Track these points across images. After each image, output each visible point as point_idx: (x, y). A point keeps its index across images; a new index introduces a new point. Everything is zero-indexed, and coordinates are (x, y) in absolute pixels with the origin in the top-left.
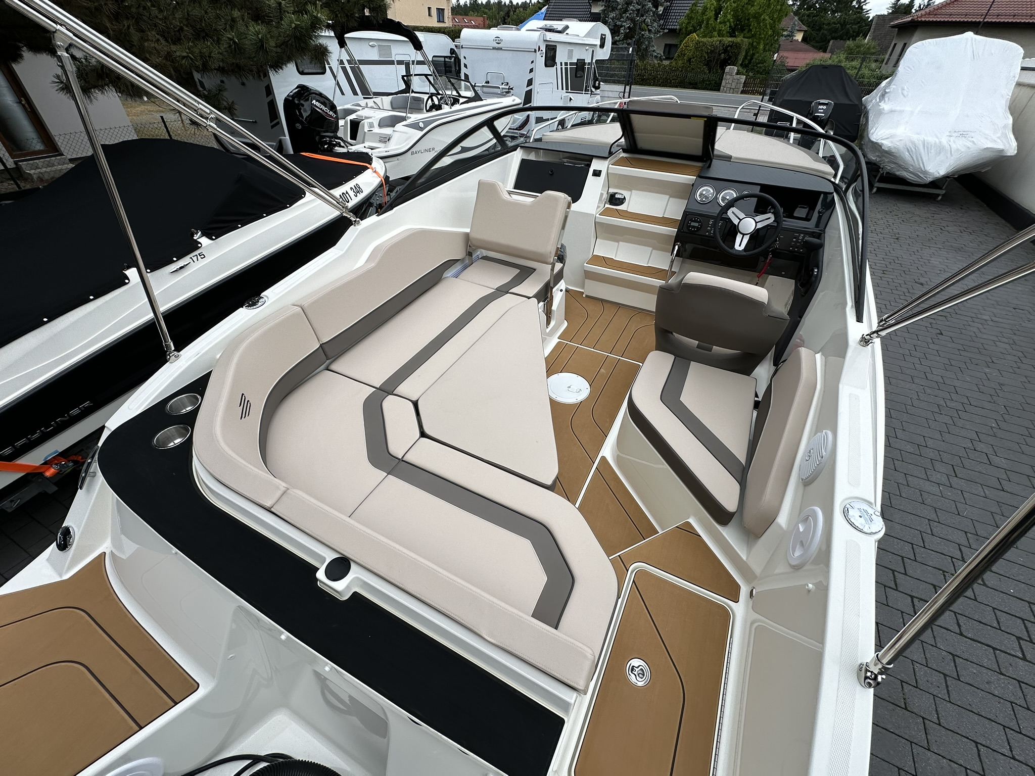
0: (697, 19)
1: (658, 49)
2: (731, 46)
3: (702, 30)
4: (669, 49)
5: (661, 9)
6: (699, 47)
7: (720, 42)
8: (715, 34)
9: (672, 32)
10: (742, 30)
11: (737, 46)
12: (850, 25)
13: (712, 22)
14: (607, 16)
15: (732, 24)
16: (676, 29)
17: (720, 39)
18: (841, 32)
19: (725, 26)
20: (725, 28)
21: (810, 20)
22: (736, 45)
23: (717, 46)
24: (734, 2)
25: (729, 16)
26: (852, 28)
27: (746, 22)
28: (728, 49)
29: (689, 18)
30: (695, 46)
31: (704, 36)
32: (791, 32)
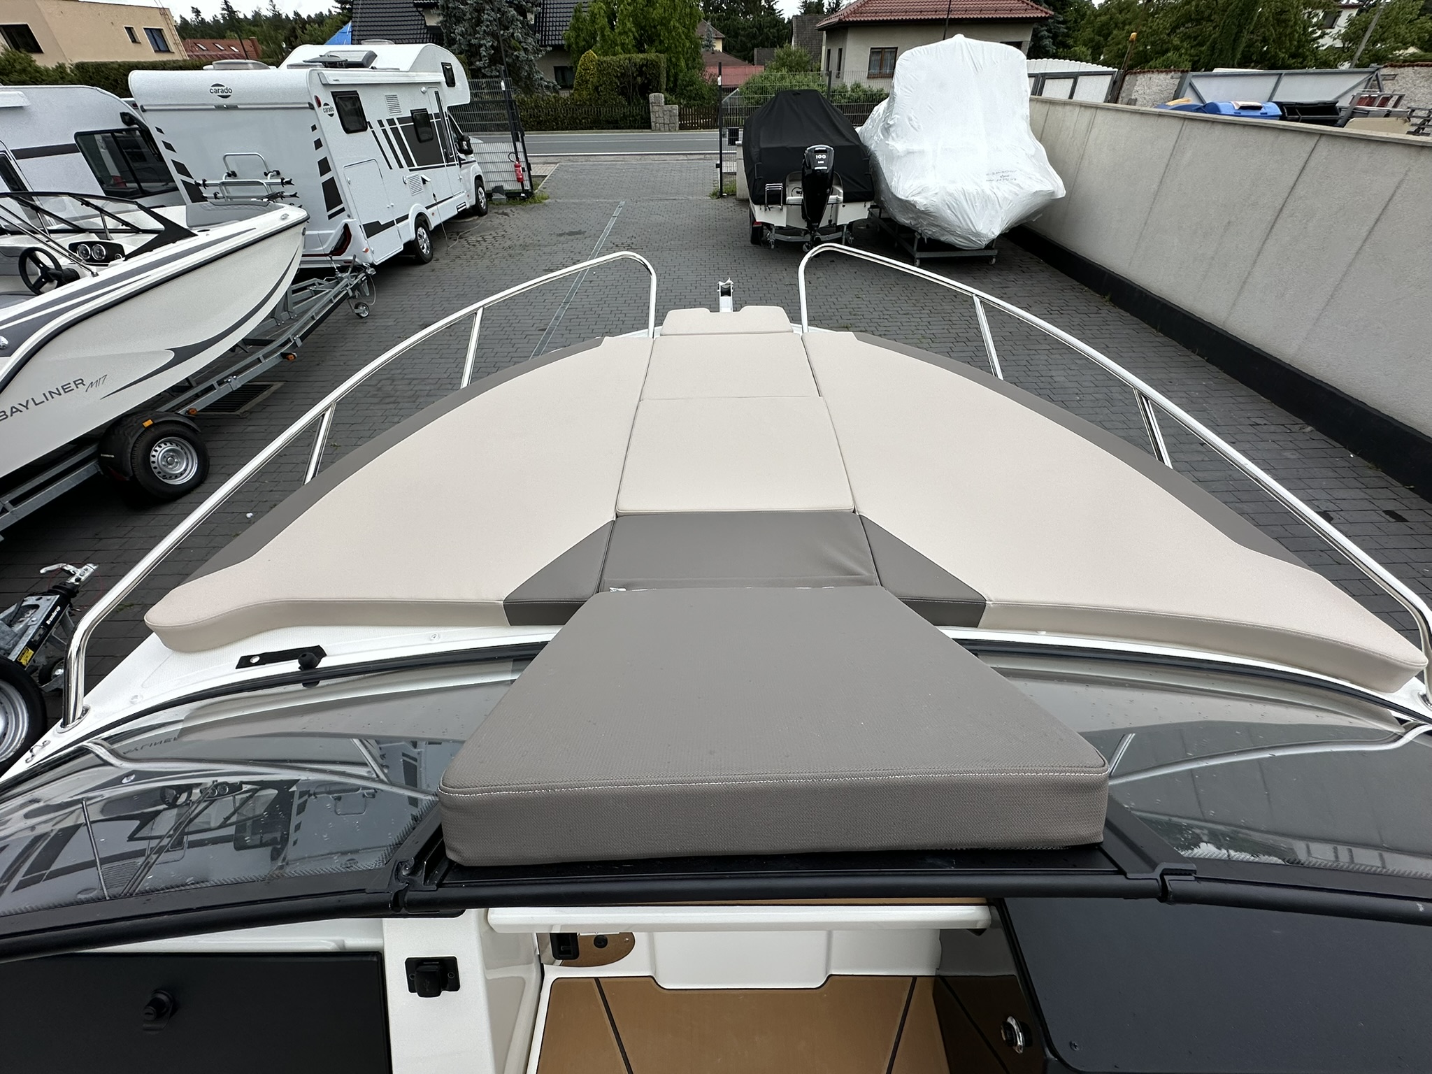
0: (587, 29)
1: (546, 76)
2: (646, 66)
3: (598, 45)
4: (563, 74)
5: (531, 18)
6: (604, 70)
7: (630, 60)
8: (618, 49)
9: (558, 48)
10: (651, 42)
11: (653, 65)
12: (768, 29)
13: (609, 33)
14: (452, 31)
15: (636, 34)
16: (563, 45)
17: (628, 56)
18: (760, 38)
19: (628, 38)
20: (629, 40)
21: (722, 25)
22: (652, 63)
23: (627, 66)
24: (629, 4)
25: (628, 24)
26: (771, 33)
27: (653, 30)
28: (643, 69)
29: (575, 28)
30: (598, 69)
31: (605, 54)
32: (708, 41)
